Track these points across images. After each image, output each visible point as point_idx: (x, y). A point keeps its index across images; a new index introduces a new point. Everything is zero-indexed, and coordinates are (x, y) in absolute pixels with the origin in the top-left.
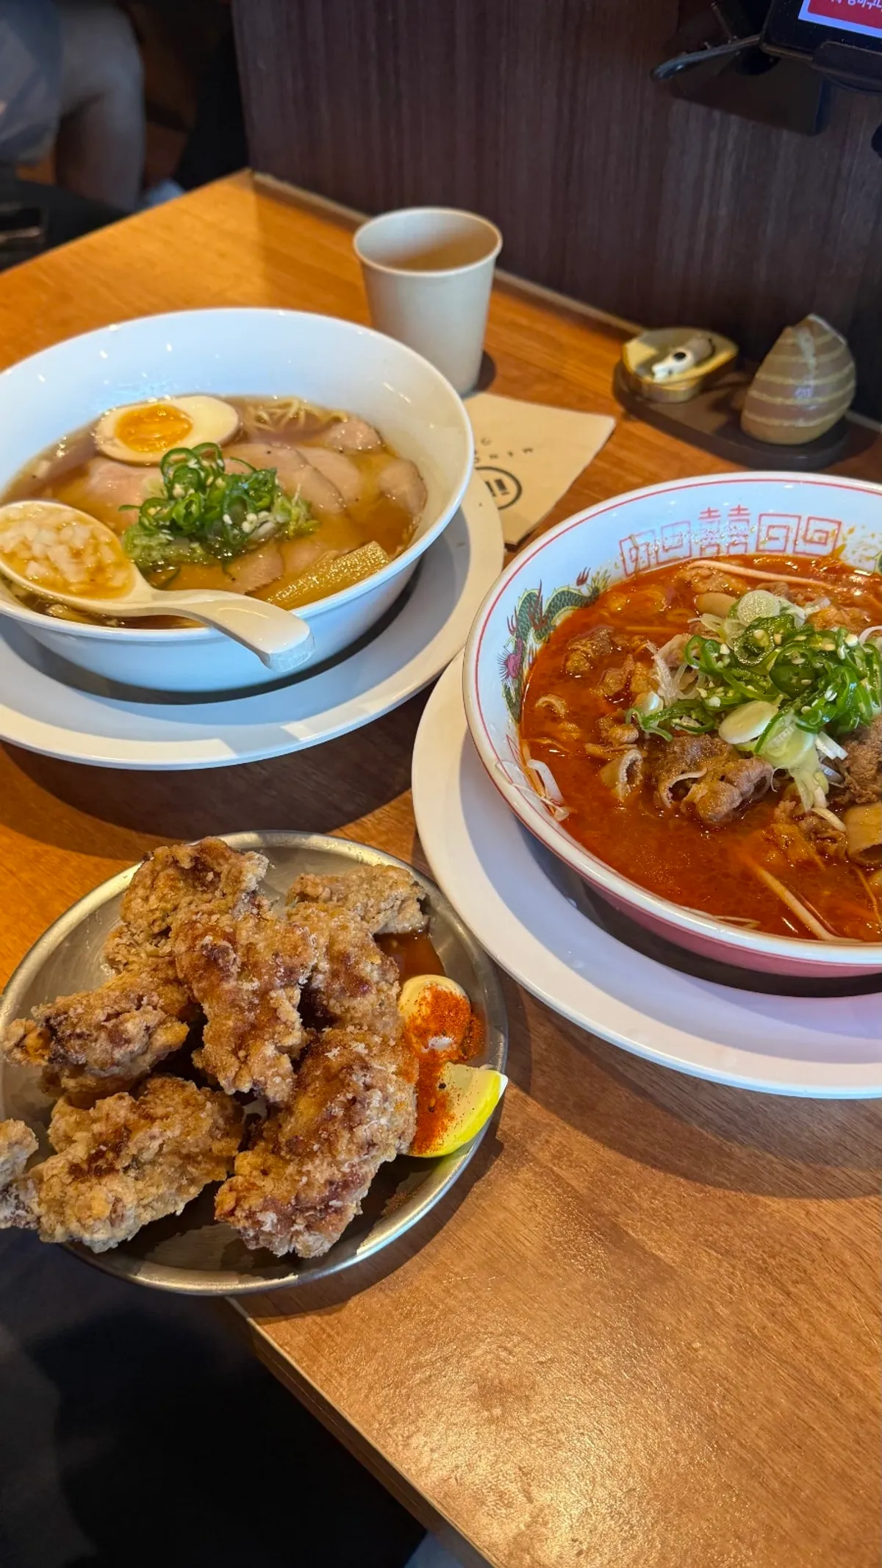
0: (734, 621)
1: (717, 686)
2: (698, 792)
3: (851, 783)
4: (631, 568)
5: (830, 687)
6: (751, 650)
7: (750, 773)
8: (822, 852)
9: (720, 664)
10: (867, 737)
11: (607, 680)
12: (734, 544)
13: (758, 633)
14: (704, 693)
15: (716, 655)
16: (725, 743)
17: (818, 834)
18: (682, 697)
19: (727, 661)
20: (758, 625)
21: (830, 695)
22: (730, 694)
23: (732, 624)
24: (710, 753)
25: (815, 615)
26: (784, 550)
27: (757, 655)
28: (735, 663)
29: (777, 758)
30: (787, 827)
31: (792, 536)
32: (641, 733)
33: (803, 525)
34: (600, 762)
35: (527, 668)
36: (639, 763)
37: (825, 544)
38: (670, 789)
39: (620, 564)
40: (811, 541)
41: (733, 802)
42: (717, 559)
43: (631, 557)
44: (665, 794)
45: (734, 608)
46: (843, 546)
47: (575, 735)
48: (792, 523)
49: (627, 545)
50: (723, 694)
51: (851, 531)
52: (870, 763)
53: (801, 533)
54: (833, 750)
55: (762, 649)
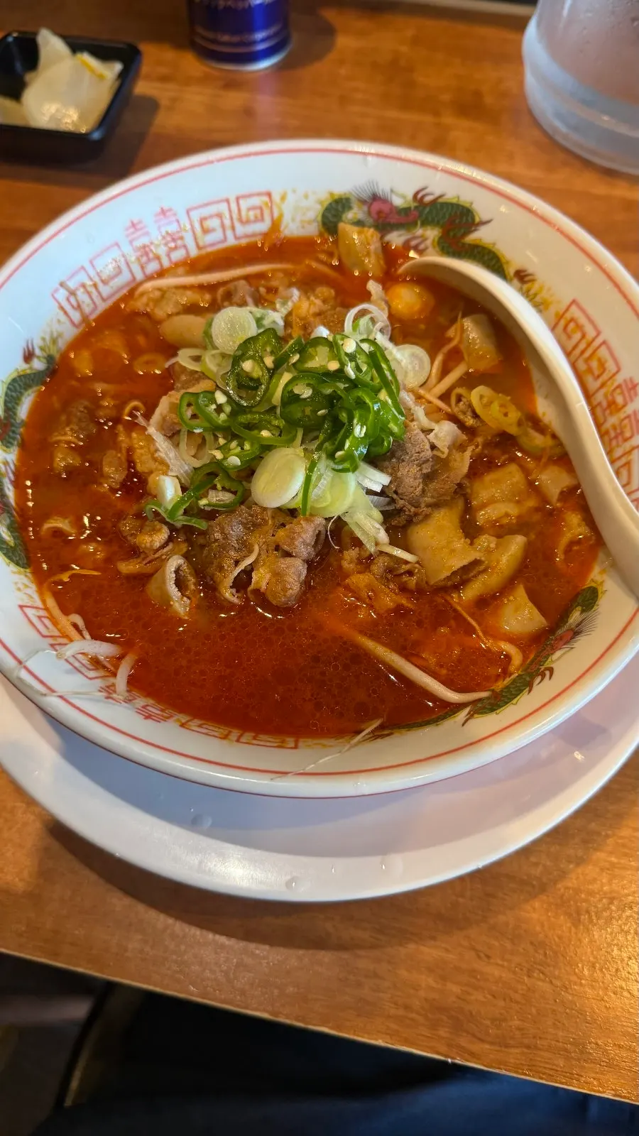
0: (214, 352)
1: (230, 441)
2: (261, 578)
3: (404, 506)
4: (76, 317)
5: (355, 421)
6: (247, 384)
7: (304, 537)
8: (403, 589)
9: (223, 416)
10: (406, 452)
11: (106, 469)
12: (172, 250)
13: (247, 365)
14: (219, 455)
15: (214, 407)
16: (265, 509)
17: (394, 572)
18: (197, 464)
19: (228, 409)
20: (243, 354)
21: (359, 431)
22: (247, 446)
23: (213, 356)
24: (253, 526)
25: (290, 314)
26: (225, 239)
27: (256, 388)
28: (237, 410)
29: (324, 508)
30: (361, 576)
31: (227, 222)
32: (172, 528)
33: (234, 206)
34: (142, 579)
35: (11, 487)
36: (185, 567)
37: (262, 219)
38: (231, 587)
39: (63, 318)
40: (248, 222)
41: (299, 576)
42: (161, 274)
43: (73, 306)
44: (228, 594)
45: (208, 334)
46: (281, 216)
47: (100, 556)
48: (223, 208)
49: (62, 295)
50: (239, 449)
51: (283, 198)
52: (415, 479)
53: (235, 216)
54: (377, 480)
55: (258, 382)
